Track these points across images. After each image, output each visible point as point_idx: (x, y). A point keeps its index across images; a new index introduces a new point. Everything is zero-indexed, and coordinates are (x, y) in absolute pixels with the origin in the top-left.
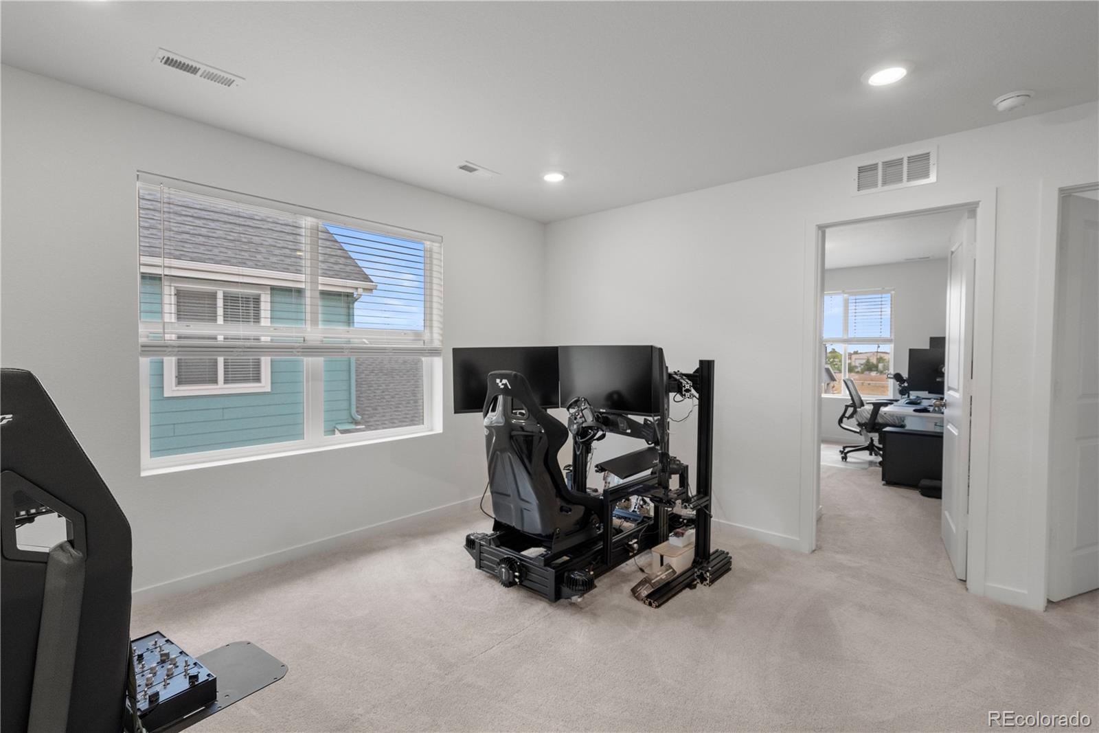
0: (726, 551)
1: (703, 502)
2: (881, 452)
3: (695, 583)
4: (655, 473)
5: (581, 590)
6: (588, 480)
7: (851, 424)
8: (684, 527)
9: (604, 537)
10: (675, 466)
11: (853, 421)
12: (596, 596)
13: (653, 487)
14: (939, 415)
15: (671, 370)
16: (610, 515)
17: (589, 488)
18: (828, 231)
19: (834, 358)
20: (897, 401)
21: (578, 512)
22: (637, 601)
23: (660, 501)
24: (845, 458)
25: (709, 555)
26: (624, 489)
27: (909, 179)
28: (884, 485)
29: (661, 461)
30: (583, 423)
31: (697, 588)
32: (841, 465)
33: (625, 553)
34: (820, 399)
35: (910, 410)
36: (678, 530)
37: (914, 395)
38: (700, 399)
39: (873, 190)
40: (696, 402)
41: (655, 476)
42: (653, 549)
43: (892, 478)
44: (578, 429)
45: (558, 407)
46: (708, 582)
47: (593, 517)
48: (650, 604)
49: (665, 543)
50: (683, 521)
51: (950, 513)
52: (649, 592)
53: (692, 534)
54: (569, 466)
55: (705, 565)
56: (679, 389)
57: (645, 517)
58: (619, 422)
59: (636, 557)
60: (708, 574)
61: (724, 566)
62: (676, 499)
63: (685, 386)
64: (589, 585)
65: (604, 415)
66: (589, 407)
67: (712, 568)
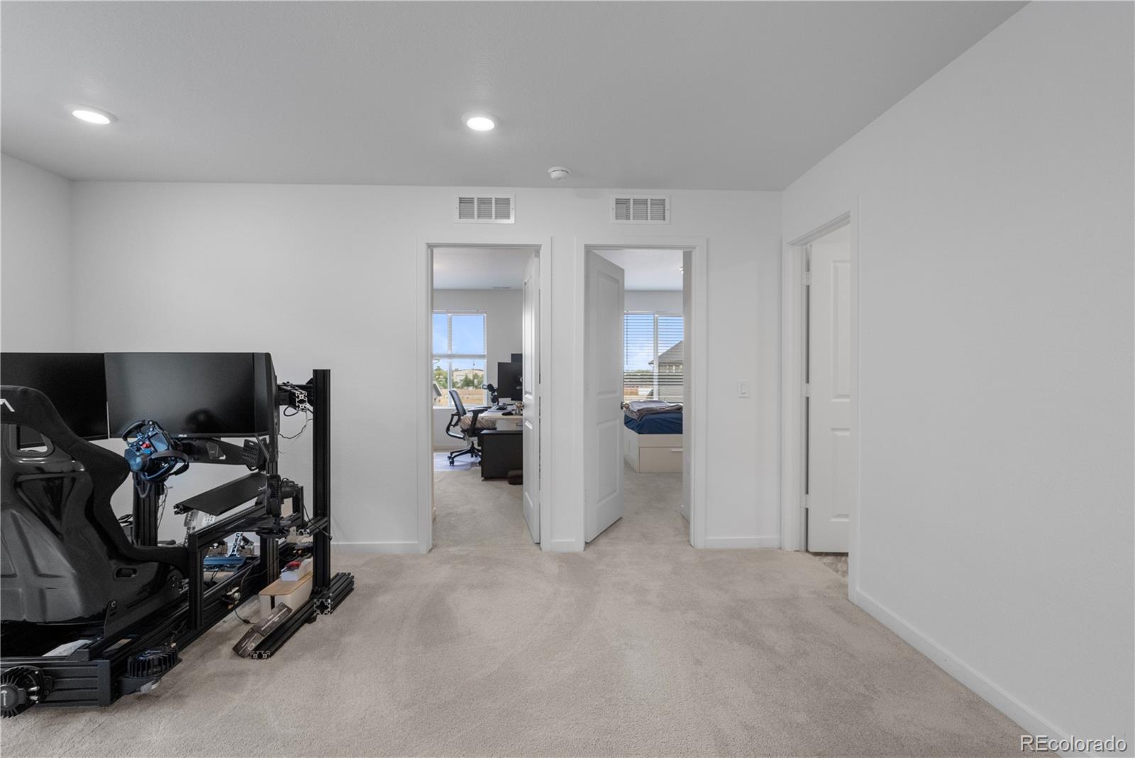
0: (347, 572)
1: (321, 524)
2: (480, 454)
3: (315, 614)
4: (261, 503)
5: (156, 672)
6: (159, 531)
7: (457, 431)
8: (300, 558)
9: (192, 596)
10: (288, 489)
11: (458, 428)
12: (180, 673)
13: (261, 519)
14: (519, 417)
15: (279, 382)
16: (199, 566)
17: (161, 542)
18: (435, 250)
19: (439, 375)
20: (490, 408)
21: (147, 572)
22: (242, 659)
23: (270, 531)
24: (452, 463)
25: (330, 581)
26: (220, 528)
27: (496, 217)
28: (483, 480)
29: (270, 486)
30: (151, 454)
31: (317, 620)
32: (449, 469)
33: (223, 606)
34: (432, 410)
35: (499, 414)
36: (291, 563)
37: (502, 401)
38: (315, 413)
39: (470, 220)
40: (311, 416)
41: (262, 506)
42: (260, 593)
43: (490, 473)
44: (144, 464)
45: (107, 438)
46: (329, 609)
47: (172, 574)
48: (260, 657)
49: (276, 582)
50: (297, 552)
51: (529, 494)
52: (258, 643)
53: (309, 563)
54: (128, 516)
55: (325, 592)
56: (291, 400)
57: (248, 558)
58: (208, 449)
59: (237, 610)
60: (329, 601)
61: (347, 585)
62: (290, 527)
63: (298, 397)
64: (170, 661)
65: (185, 442)
66: (161, 431)
67: (333, 593)
